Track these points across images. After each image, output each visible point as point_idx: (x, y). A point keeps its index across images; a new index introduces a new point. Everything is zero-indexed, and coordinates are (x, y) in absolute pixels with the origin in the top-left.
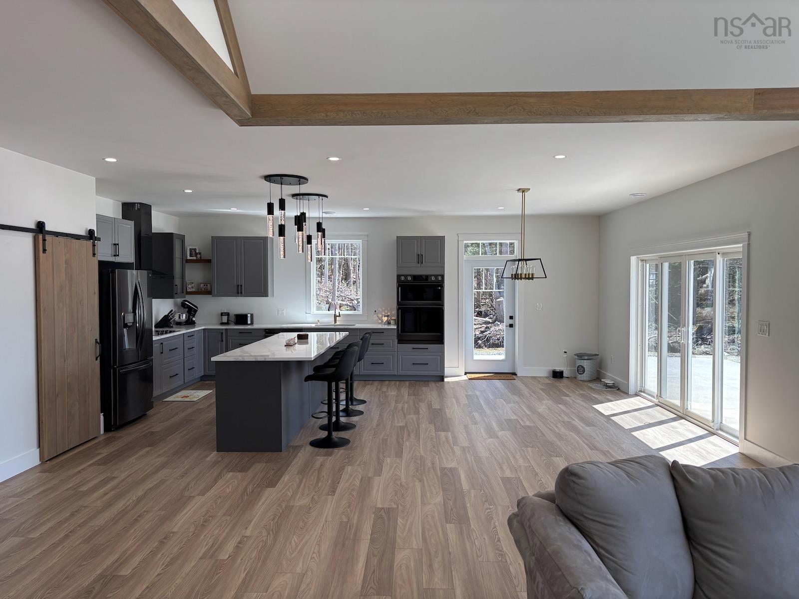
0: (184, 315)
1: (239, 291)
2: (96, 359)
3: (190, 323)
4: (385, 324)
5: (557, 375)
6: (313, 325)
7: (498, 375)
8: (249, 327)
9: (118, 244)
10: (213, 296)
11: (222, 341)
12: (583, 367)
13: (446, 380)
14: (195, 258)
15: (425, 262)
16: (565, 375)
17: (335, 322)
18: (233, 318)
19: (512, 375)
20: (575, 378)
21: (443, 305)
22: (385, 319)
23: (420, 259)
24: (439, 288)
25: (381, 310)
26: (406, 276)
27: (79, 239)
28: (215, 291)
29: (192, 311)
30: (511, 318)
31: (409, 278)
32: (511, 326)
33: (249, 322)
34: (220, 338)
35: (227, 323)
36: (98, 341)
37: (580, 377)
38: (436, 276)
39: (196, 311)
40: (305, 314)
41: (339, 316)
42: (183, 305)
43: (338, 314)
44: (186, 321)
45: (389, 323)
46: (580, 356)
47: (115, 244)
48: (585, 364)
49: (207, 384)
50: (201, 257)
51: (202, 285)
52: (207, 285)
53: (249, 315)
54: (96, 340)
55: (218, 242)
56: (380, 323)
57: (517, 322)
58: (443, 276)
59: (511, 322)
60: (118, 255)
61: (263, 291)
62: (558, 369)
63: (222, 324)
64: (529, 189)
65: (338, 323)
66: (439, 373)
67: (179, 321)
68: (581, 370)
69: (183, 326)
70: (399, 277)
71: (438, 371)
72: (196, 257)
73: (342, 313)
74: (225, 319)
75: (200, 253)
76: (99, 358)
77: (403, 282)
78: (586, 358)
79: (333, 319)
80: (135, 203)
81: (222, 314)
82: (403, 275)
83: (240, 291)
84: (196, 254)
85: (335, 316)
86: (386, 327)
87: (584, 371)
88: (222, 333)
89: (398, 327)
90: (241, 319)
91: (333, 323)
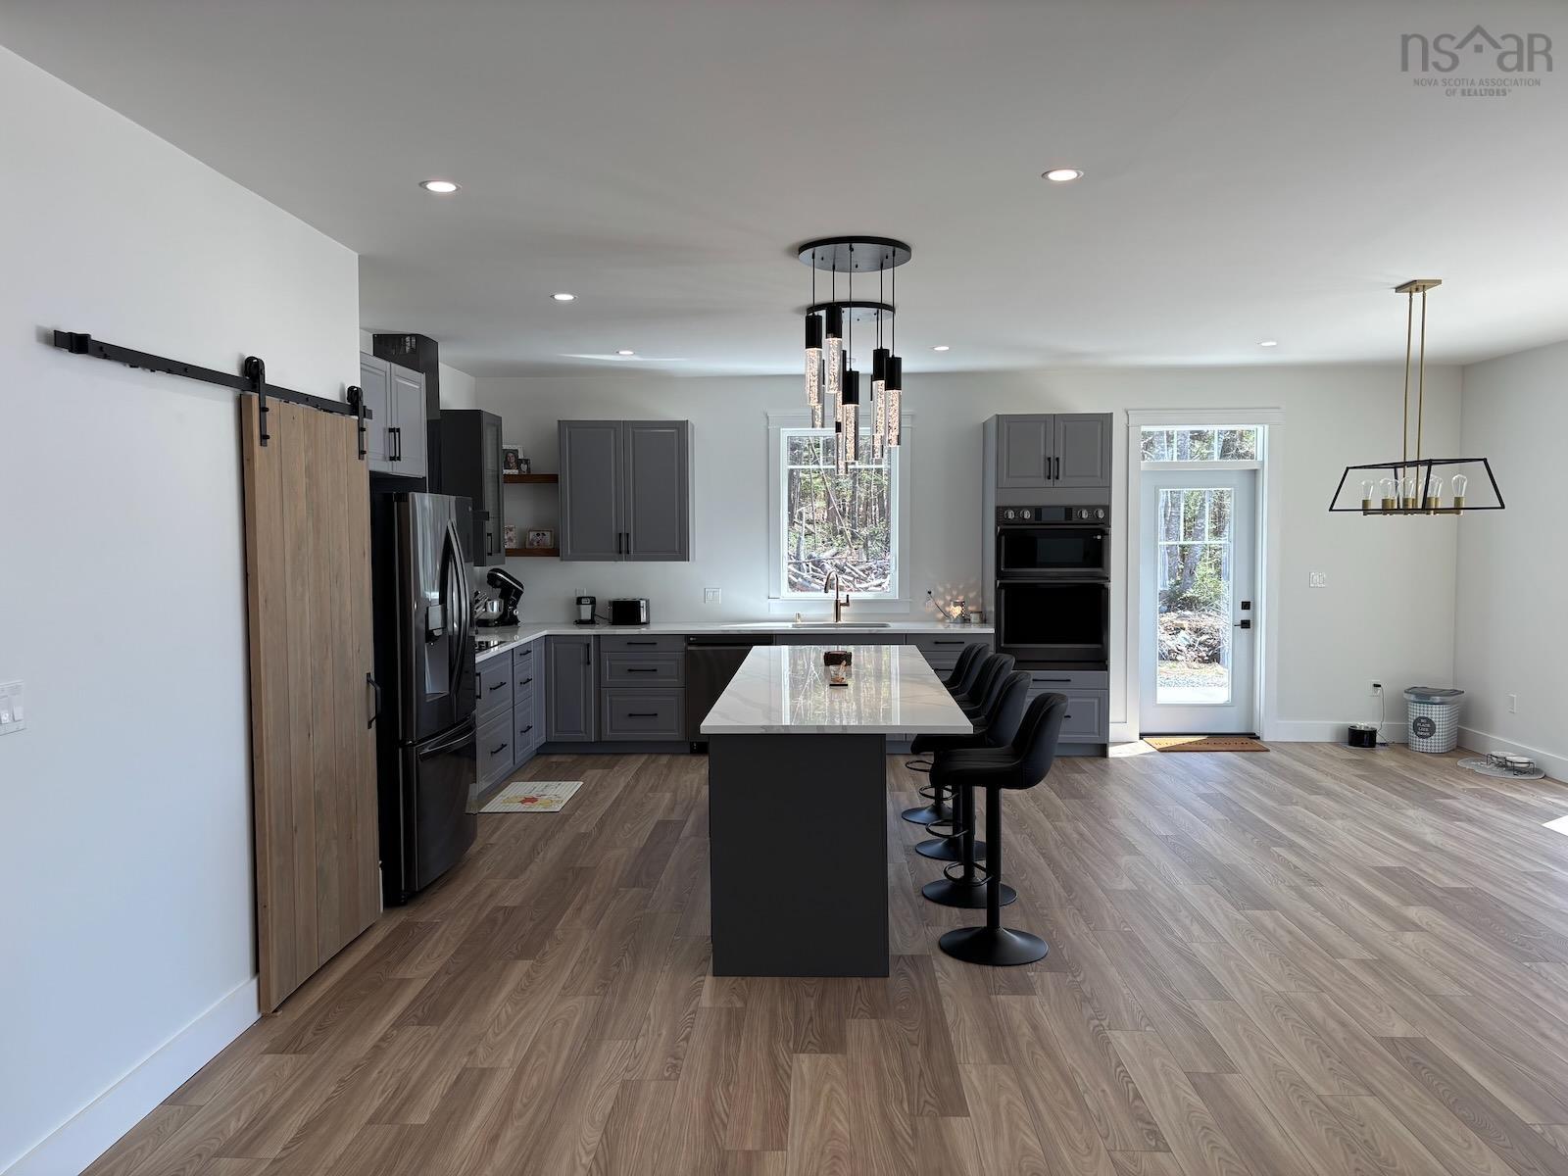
0: (495, 604)
1: (622, 549)
2: (370, 727)
3: (508, 620)
4: (955, 622)
5: (1360, 739)
6: (788, 627)
7: (1216, 740)
8: (643, 630)
9: (398, 430)
10: (562, 560)
11: (589, 663)
12: (1429, 721)
13: (1113, 751)
14: (516, 472)
15: (1064, 474)
16: (1379, 739)
17: (838, 616)
18: (606, 612)
19: (1247, 740)
20: (1406, 745)
21: (1108, 579)
22: (957, 611)
23: (1052, 469)
24: (1099, 537)
25: (941, 590)
26: (1018, 509)
27: (331, 412)
28: (566, 547)
29: (510, 593)
30: (1246, 606)
31: (1027, 515)
32: (1245, 624)
33: (643, 618)
34: (582, 657)
35: (591, 622)
36: (373, 677)
37: (1420, 744)
38: (1092, 509)
39: (519, 594)
40: (766, 598)
41: (847, 604)
42: (492, 579)
43: (843, 600)
44: (501, 616)
45: (964, 620)
46: (1424, 696)
47: (391, 430)
48: (1437, 714)
49: (559, 764)
50: (529, 469)
51: (532, 534)
52: (544, 534)
53: (643, 603)
54: (369, 675)
55: (571, 432)
56: (942, 621)
57: (1262, 615)
58: (1107, 509)
59: (1245, 615)
60: (399, 459)
61: (677, 548)
62: (1362, 724)
63: (580, 623)
64: (1439, 282)
65: (843, 621)
66: (1098, 740)
67: (482, 617)
68: (1424, 727)
69: (493, 629)
70: (1000, 511)
71: (1093, 733)
72: (519, 468)
73: (853, 596)
74: (586, 612)
75: (527, 461)
76: (374, 723)
77: (1008, 522)
78: (1438, 699)
79: (833, 611)
80: (405, 335)
81: (579, 601)
82: (1012, 508)
83: (624, 548)
84: (519, 462)
85: (838, 605)
86: (957, 629)
87: (1432, 730)
88: (588, 645)
89: (997, 628)
90: (627, 611)
91: (832, 620)
